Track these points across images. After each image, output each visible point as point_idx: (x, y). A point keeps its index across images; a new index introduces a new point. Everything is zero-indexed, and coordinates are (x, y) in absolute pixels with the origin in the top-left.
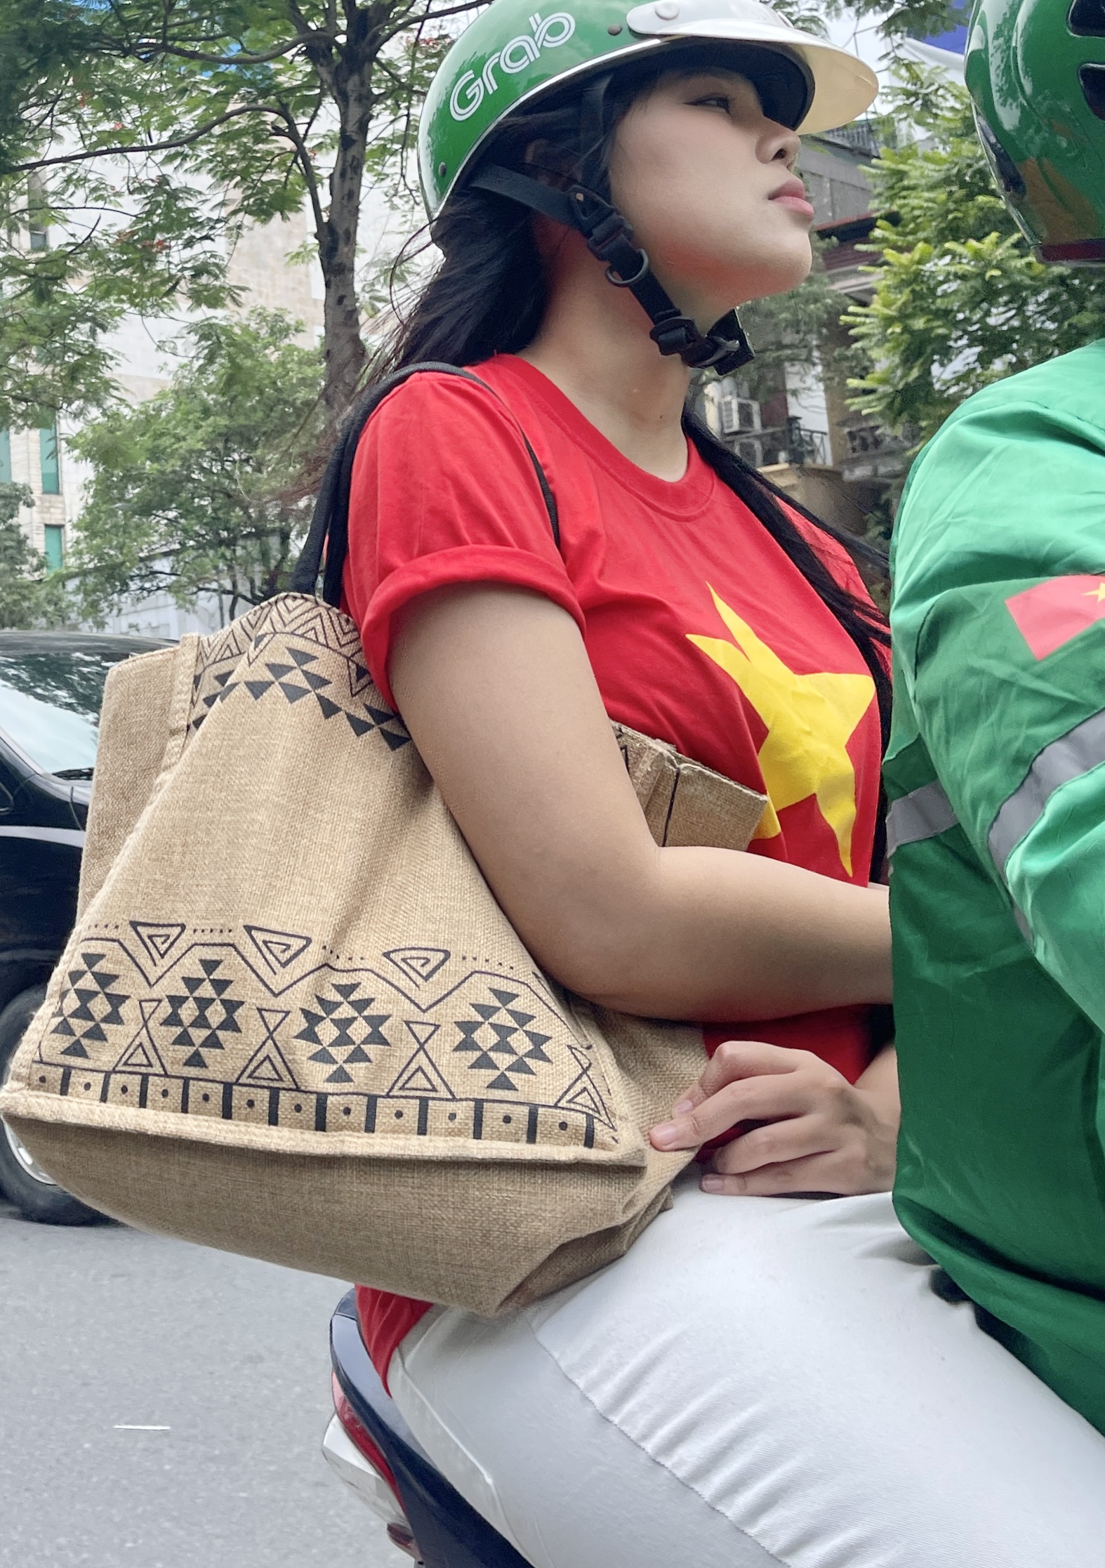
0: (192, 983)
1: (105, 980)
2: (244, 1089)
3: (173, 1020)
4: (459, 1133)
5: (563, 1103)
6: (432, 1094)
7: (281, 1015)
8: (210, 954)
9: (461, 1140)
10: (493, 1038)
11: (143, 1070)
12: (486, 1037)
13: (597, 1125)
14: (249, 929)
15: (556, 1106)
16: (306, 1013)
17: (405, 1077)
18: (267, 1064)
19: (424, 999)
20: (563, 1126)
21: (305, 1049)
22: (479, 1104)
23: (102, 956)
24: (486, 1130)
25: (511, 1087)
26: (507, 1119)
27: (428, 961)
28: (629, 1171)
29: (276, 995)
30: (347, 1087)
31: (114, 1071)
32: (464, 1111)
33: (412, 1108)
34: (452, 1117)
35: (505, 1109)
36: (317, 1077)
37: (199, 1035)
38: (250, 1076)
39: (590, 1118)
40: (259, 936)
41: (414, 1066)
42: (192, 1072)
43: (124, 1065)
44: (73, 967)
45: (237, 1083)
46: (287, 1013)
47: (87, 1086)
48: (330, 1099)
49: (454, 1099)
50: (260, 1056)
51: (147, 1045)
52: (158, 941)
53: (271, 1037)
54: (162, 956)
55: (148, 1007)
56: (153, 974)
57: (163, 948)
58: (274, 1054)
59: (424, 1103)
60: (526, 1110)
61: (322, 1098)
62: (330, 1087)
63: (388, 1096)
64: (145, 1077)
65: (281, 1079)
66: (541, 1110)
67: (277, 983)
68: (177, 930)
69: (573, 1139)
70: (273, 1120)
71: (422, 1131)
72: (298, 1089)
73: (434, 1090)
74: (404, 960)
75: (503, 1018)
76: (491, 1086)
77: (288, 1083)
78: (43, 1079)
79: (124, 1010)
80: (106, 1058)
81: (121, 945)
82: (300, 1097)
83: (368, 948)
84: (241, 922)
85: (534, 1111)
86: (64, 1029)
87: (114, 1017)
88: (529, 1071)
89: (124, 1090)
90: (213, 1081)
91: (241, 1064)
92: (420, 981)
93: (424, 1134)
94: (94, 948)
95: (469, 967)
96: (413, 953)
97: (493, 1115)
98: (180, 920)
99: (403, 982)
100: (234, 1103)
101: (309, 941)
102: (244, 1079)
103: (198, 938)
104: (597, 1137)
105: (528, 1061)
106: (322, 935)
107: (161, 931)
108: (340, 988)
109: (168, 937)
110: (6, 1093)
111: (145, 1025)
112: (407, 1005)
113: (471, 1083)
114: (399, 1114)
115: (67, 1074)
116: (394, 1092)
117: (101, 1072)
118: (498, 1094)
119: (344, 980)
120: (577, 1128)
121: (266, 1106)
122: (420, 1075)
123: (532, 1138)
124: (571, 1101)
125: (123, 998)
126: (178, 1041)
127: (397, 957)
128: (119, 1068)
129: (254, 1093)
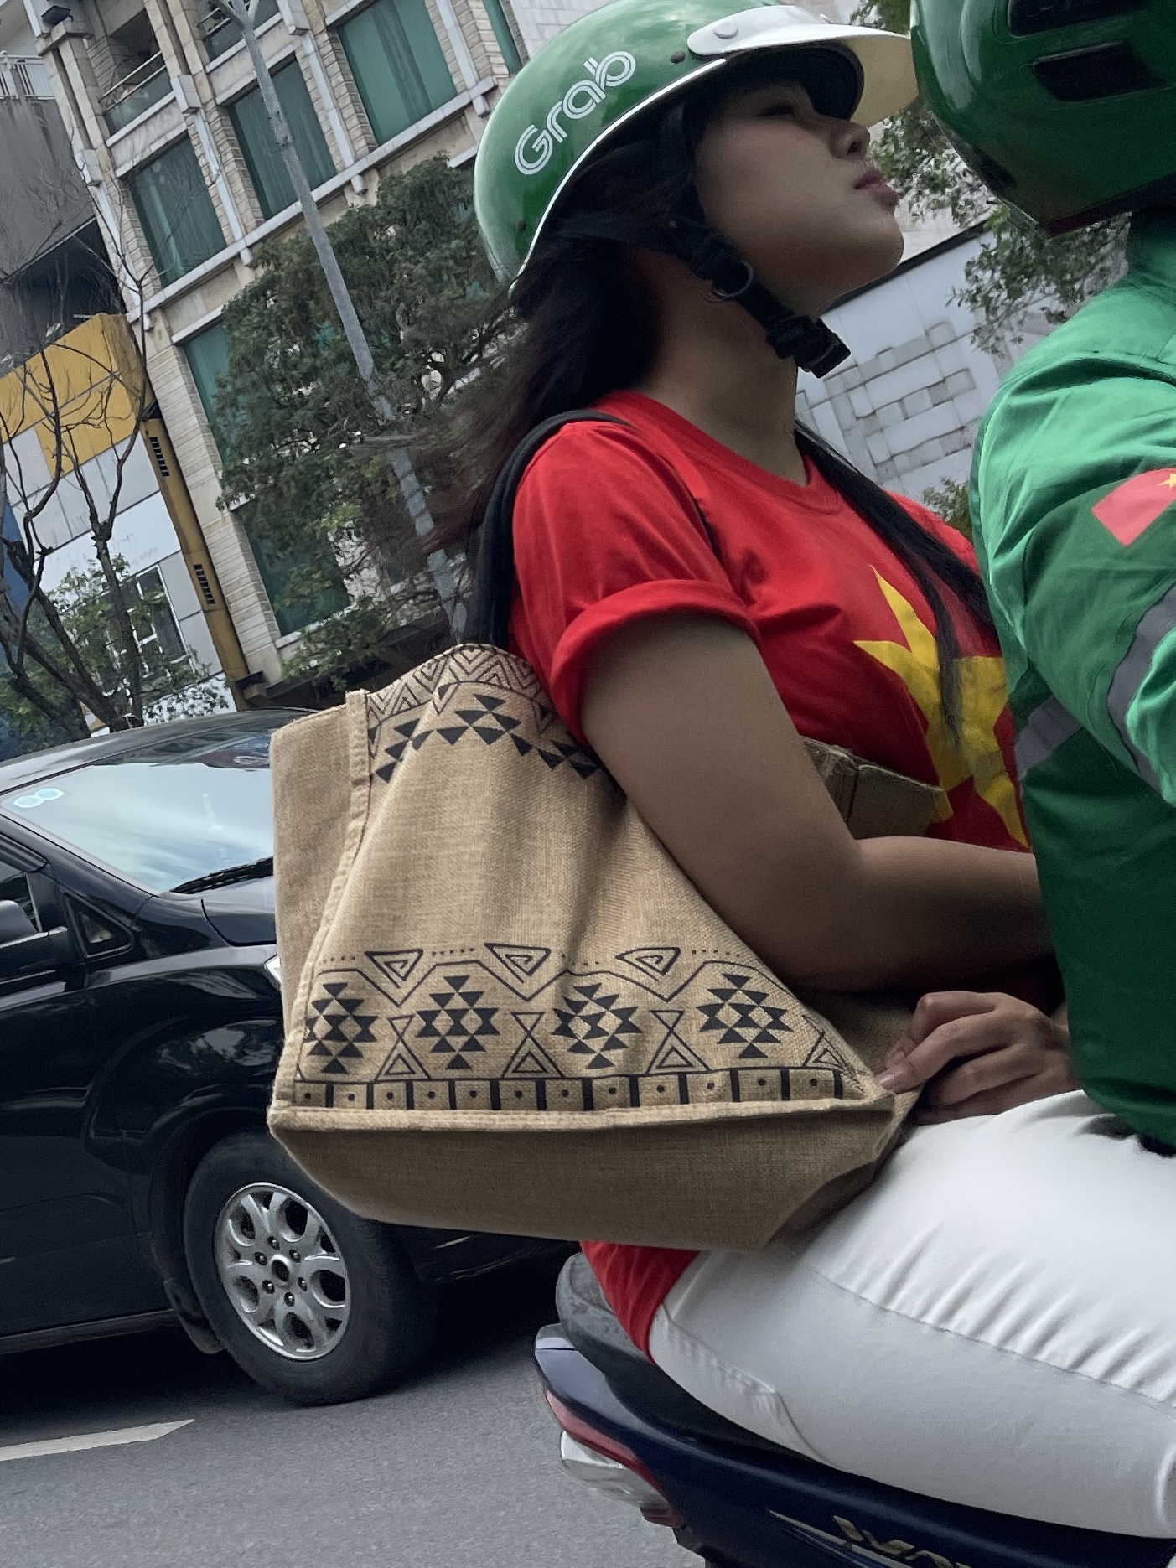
0: (442, 999)
1: (351, 1005)
2: (508, 1083)
3: (428, 1031)
4: (719, 1098)
5: (810, 1063)
6: (688, 1069)
7: (534, 1018)
8: (455, 971)
9: (721, 1105)
10: (736, 1016)
11: (406, 1077)
12: (727, 1015)
13: (844, 1078)
14: (490, 947)
15: (804, 1067)
16: (556, 1012)
17: (661, 1056)
18: (529, 1059)
19: (663, 992)
20: (814, 1082)
21: (560, 1044)
22: (734, 1073)
23: (344, 985)
24: (743, 1093)
25: (762, 1055)
26: (762, 1082)
27: (661, 958)
28: (879, 1115)
29: (527, 1000)
30: (610, 1071)
31: (376, 1081)
32: (721, 1080)
33: (672, 1083)
34: (710, 1086)
35: (758, 1073)
36: (580, 1065)
37: (457, 1042)
38: (514, 1071)
39: (837, 1075)
40: (502, 952)
41: (667, 1047)
42: (455, 1073)
43: (387, 1074)
44: (315, 997)
45: (503, 1078)
46: (540, 1015)
47: (351, 1097)
48: (595, 1083)
49: (709, 1071)
50: (522, 1053)
51: (406, 1056)
52: (395, 966)
53: (529, 1035)
54: (404, 979)
55: (400, 1023)
56: (398, 995)
57: (403, 972)
59: (682, 1077)
60: (777, 1073)
61: (587, 1083)
62: (593, 1073)
63: (647, 1074)
64: (409, 1083)
65: (545, 1071)
66: (790, 1072)
67: (526, 990)
68: (416, 955)
69: (824, 1092)
70: (543, 1106)
71: (684, 1099)
72: (563, 1078)
73: (690, 1065)
74: (638, 960)
75: (740, 998)
76: (744, 1055)
77: (554, 1073)
78: (308, 1096)
79: (374, 1029)
80: (366, 1071)
81: (361, 973)
82: (566, 1084)
83: (600, 953)
84: (481, 941)
85: (784, 1072)
86: (320, 1050)
87: (366, 1036)
88: (774, 1040)
89: (390, 1096)
90: (478, 1079)
91: (504, 1061)
92: (658, 975)
93: (688, 1103)
94: (335, 978)
95: (700, 959)
96: (646, 953)
97: (748, 1080)
98: (415, 947)
99: (642, 978)
100: (503, 1095)
101: (548, 951)
102: (509, 1074)
103: (438, 959)
104: (846, 1089)
105: (771, 1032)
106: (557, 945)
107: (397, 958)
108: (581, 990)
109: (405, 962)
110: (276, 1111)
111: (400, 1037)
112: (651, 997)
113: (721, 1056)
114: (661, 1089)
115: (330, 1089)
116: (654, 1070)
117: (363, 1083)
118: (749, 1062)
119: (586, 982)
120: (826, 1083)
121: (533, 1095)
122: (674, 1053)
123: (786, 1096)
124: (817, 1061)
125: (373, 1019)
126: (437, 1049)
127: (631, 958)
128: (381, 1078)
129: (520, 1085)
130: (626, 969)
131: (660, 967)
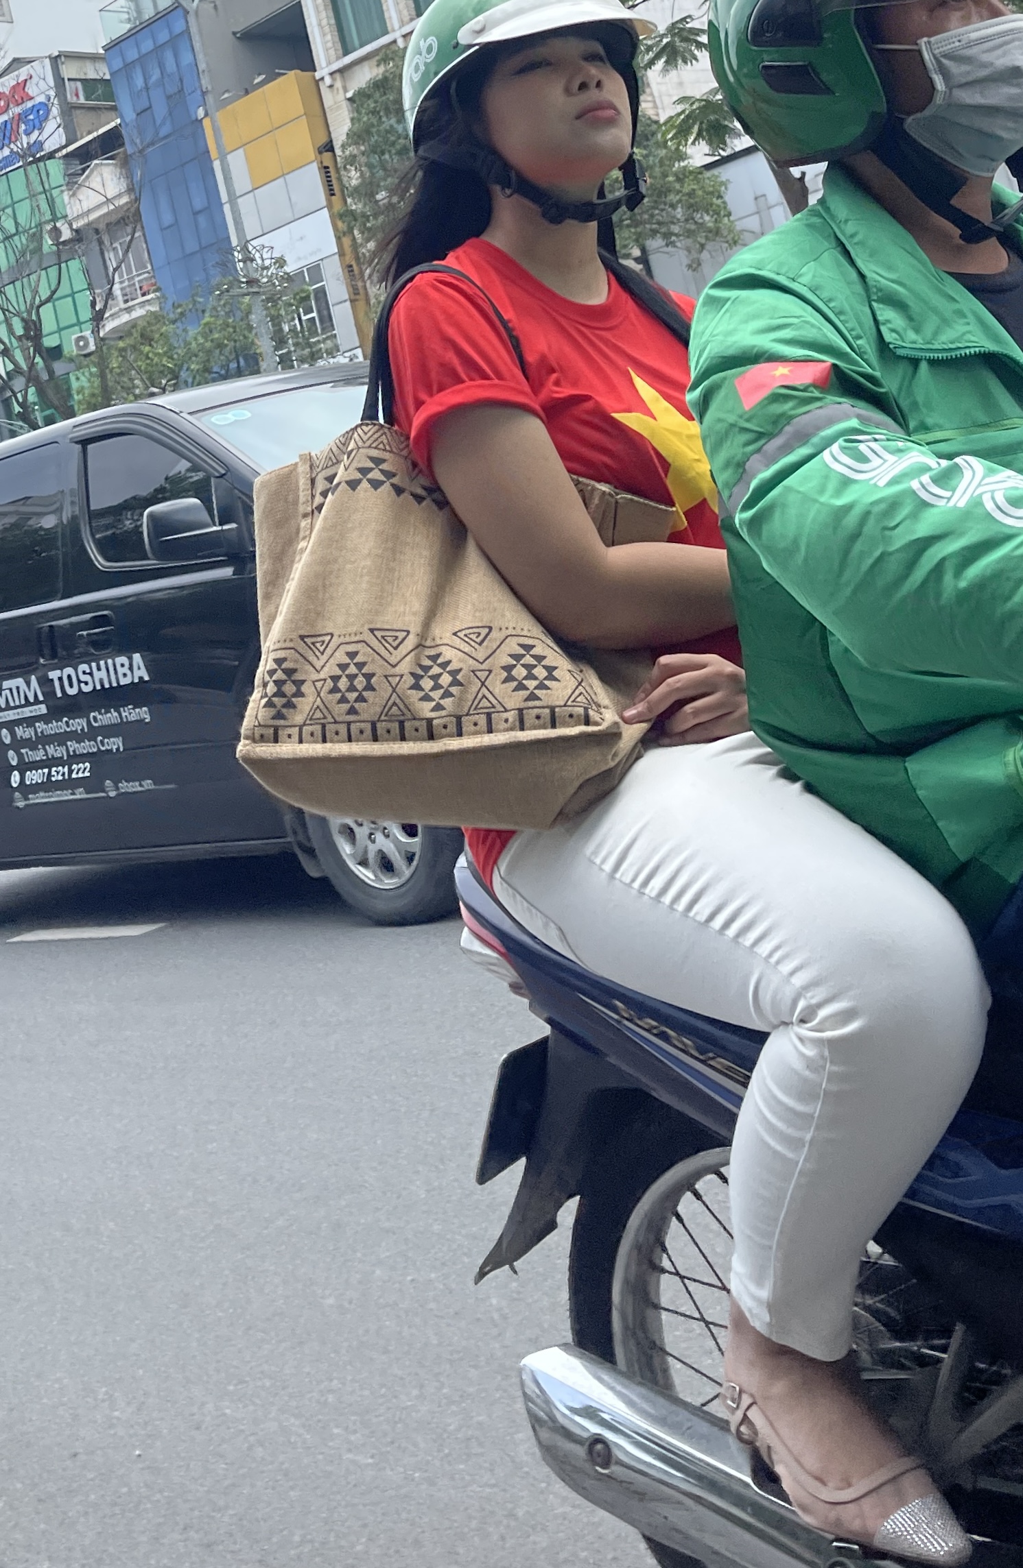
0: (343, 667)
1: (290, 672)
2: (382, 723)
3: (335, 690)
4: (512, 729)
5: (569, 703)
6: (493, 710)
7: (398, 678)
8: (351, 648)
9: (513, 733)
10: (524, 672)
11: (322, 721)
12: (519, 672)
13: (591, 713)
14: (372, 630)
15: (565, 706)
16: (412, 674)
17: (476, 703)
18: (395, 708)
19: (481, 657)
20: (571, 716)
21: (415, 695)
22: (520, 711)
23: (286, 659)
24: (527, 724)
25: (538, 699)
26: (538, 717)
27: (480, 634)
28: (612, 736)
29: (394, 666)
30: (443, 713)
31: (305, 725)
32: (512, 716)
33: (482, 720)
34: (506, 721)
35: (536, 711)
36: (426, 710)
37: (352, 696)
38: (386, 715)
39: (586, 709)
40: (379, 634)
41: (480, 696)
42: (351, 718)
43: (310, 721)
44: (268, 668)
45: (379, 721)
46: (402, 676)
47: (290, 736)
48: (435, 721)
49: (506, 711)
50: (390, 703)
51: (322, 707)
52: (318, 645)
53: (394, 691)
54: (322, 653)
55: (319, 685)
56: (318, 664)
57: (322, 649)
58: (398, 701)
59: (489, 715)
60: (547, 711)
61: (429, 721)
62: (433, 715)
63: (468, 714)
64: (324, 726)
65: (403, 715)
66: (557, 710)
67: (393, 660)
68: (329, 637)
69: (578, 724)
70: (403, 738)
71: (490, 731)
72: (415, 719)
73: (494, 707)
74: (466, 635)
75: (528, 660)
76: (526, 700)
77: (409, 716)
78: (262, 736)
79: (304, 688)
80: (299, 719)
81: (296, 650)
82: (417, 723)
83: (442, 632)
84: (366, 627)
85: (552, 709)
86: (270, 704)
87: (299, 694)
88: (547, 688)
89: (312, 734)
90: (364, 721)
91: (379, 710)
92: (477, 646)
93: (491, 732)
94: (281, 654)
95: (504, 633)
96: (471, 631)
97: (530, 716)
98: (329, 631)
99: (467, 649)
100: (379, 732)
101: (408, 632)
102: (383, 718)
103: (342, 640)
104: (592, 720)
105: (546, 682)
106: (415, 628)
107: (320, 639)
108: (429, 657)
109: (323, 642)
110: (242, 748)
111: (319, 695)
112: (471, 661)
113: (515, 700)
114: (475, 724)
115: (276, 729)
116: (471, 712)
117: (295, 726)
118: (531, 704)
119: (432, 652)
120: (579, 716)
121: (398, 731)
122: (484, 700)
123: (554, 726)
124: (573, 701)
125: (303, 682)
126: (340, 702)
127: (461, 634)
128: (308, 722)
129: (389, 725)
130: (457, 642)
131: (478, 640)
